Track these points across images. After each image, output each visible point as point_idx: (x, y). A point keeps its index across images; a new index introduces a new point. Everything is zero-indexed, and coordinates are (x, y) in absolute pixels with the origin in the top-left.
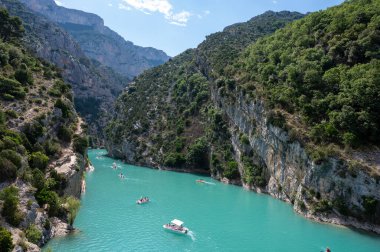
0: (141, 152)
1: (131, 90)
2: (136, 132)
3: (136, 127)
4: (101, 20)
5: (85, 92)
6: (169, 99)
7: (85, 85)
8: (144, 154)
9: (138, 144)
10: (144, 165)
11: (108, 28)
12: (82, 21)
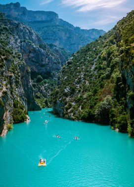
0: (67, 109)
1: (69, 63)
2: (66, 95)
3: (66, 91)
4: (56, 15)
6: (93, 68)
7: (44, 63)
8: (69, 111)
9: (66, 104)
10: (69, 118)
11: (61, 20)
12: (44, 18)
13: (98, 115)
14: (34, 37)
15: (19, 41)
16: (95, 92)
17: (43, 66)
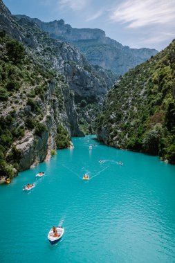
0: (112, 137)
1: (116, 87)
2: (112, 121)
3: (112, 117)
4: (103, 32)
5: (88, 92)
7: (88, 86)
8: (114, 138)
9: (111, 131)
10: (114, 147)
11: (108, 38)
12: (90, 36)
13: (146, 144)
14: (78, 58)
15: (63, 62)
16: (144, 119)
17: (87, 89)
